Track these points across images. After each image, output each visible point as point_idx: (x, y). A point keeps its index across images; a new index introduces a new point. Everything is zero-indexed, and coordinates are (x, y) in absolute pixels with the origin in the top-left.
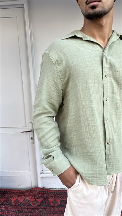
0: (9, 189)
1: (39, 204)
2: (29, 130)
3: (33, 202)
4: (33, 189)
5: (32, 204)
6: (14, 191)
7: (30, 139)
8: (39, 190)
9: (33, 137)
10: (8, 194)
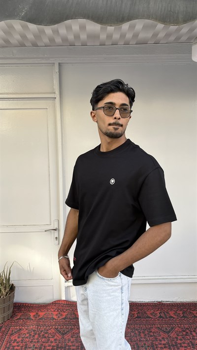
0: (26, 304)
2: (54, 228)
3: (56, 315)
4: (55, 301)
6: (32, 305)
7: (55, 239)
9: (58, 237)
10: (25, 308)
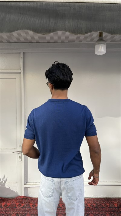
1: (22, 206)
2: (19, 151)
3: (18, 205)
4: (18, 197)
5: (17, 206)
6: (4, 199)
7: (19, 158)
8: (23, 198)
9: (21, 156)
